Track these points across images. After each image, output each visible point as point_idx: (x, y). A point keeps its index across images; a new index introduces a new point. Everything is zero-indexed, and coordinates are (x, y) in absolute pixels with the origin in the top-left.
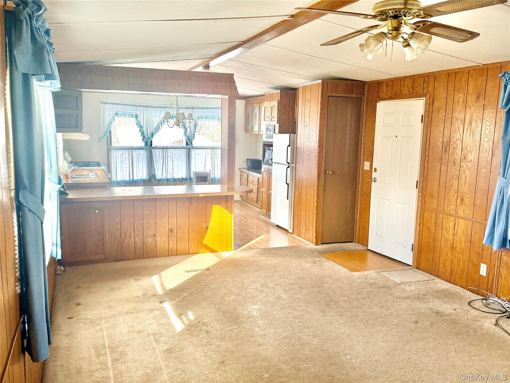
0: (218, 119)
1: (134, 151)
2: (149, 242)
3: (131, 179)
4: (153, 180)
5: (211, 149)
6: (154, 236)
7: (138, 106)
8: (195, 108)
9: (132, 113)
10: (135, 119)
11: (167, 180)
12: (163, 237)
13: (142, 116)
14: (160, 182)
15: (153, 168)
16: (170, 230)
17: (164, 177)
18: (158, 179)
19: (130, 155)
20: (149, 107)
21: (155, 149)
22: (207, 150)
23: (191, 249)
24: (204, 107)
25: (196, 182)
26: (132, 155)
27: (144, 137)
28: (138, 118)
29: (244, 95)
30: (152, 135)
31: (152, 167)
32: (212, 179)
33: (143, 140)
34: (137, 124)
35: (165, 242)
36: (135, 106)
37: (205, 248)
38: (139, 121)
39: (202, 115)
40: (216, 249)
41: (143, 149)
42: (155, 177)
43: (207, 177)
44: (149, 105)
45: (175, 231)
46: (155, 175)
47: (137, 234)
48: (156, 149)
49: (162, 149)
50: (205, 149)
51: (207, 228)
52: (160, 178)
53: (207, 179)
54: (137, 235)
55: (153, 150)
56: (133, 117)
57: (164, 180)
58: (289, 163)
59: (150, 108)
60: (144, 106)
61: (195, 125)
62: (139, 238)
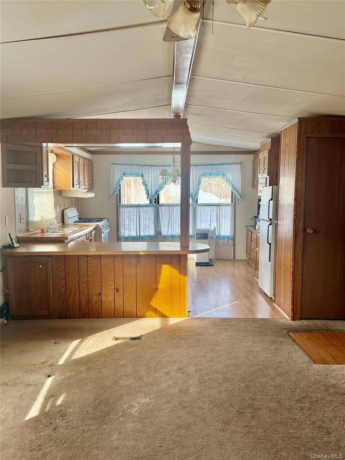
0: (223, 176)
1: (141, 208)
2: (94, 301)
3: (138, 235)
4: (159, 236)
5: (217, 205)
6: (99, 295)
7: (143, 165)
8: (199, 165)
9: (138, 172)
10: (142, 178)
11: (173, 236)
12: (109, 296)
13: (147, 175)
14: (165, 239)
15: (159, 225)
16: (116, 289)
17: (170, 234)
18: (164, 236)
19: (138, 212)
20: (153, 166)
21: (161, 207)
22: (212, 207)
23: (139, 311)
24: (208, 164)
25: (197, 239)
26: (139, 212)
27: (148, 195)
28: (143, 177)
29: (252, 149)
30: (156, 193)
31: (158, 223)
32: (217, 237)
33: (148, 197)
34: (143, 182)
35: (110, 301)
36: (141, 165)
37: (155, 311)
38: (144, 180)
39: (207, 172)
40: (167, 314)
41: (148, 206)
42: (161, 233)
43: (208, 234)
44: (154, 164)
45: (121, 291)
46: (161, 231)
47: (82, 291)
48: (163, 206)
49: (168, 206)
50: (211, 206)
51: (156, 289)
52: (166, 234)
53: (208, 236)
54: (82, 293)
55: (160, 207)
56: (139, 176)
57: (170, 236)
58: (271, 220)
59: (155, 167)
60: (149, 166)
61: (198, 182)
62: (84, 296)
